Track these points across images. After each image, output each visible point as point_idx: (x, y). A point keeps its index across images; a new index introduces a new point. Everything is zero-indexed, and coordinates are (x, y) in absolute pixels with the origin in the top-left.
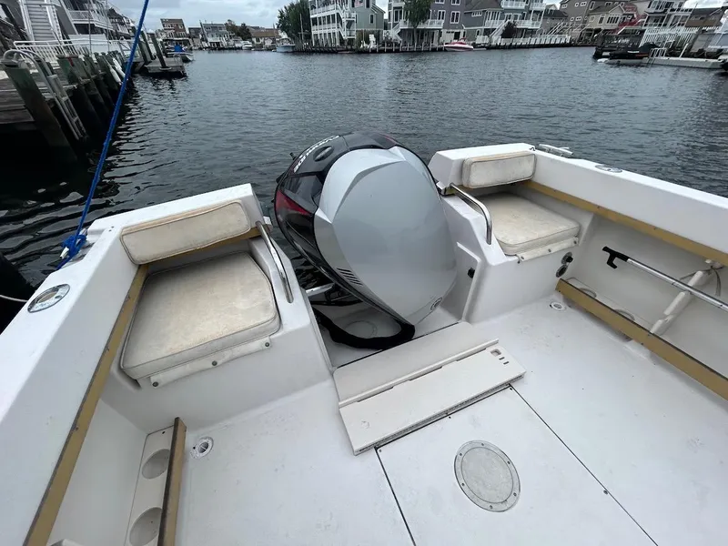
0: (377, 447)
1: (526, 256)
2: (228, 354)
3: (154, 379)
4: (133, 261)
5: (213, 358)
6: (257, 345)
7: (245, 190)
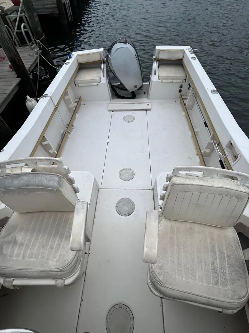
0: (113, 111)
1: (164, 81)
2: (90, 84)
3: (78, 85)
4: (78, 62)
5: (88, 84)
6: (96, 84)
7: (102, 50)
